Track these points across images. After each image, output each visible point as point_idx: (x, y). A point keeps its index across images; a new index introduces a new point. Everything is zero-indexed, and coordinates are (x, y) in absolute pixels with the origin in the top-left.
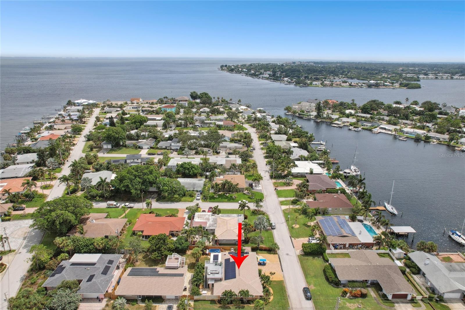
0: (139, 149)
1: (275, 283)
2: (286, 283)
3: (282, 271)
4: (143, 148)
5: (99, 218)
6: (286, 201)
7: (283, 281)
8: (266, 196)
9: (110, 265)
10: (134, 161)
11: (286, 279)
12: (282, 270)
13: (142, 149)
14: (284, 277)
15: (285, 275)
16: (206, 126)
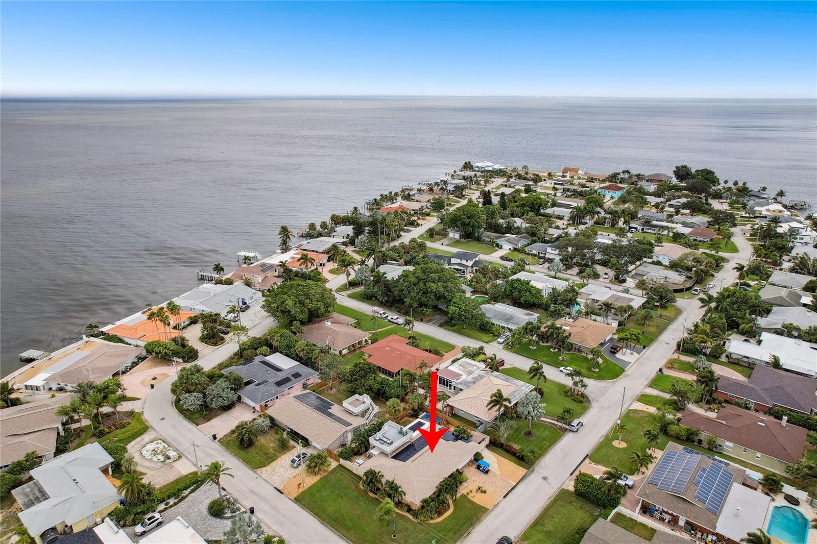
0: (497, 248)
1: (469, 505)
3: (504, 497)
4: (503, 247)
5: (342, 322)
6: (657, 397)
7: (486, 509)
8: (627, 376)
9: (292, 378)
10: (461, 262)
11: (496, 510)
12: (507, 494)
13: (501, 248)
14: (496, 505)
15: (502, 505)
16: (653, 232)
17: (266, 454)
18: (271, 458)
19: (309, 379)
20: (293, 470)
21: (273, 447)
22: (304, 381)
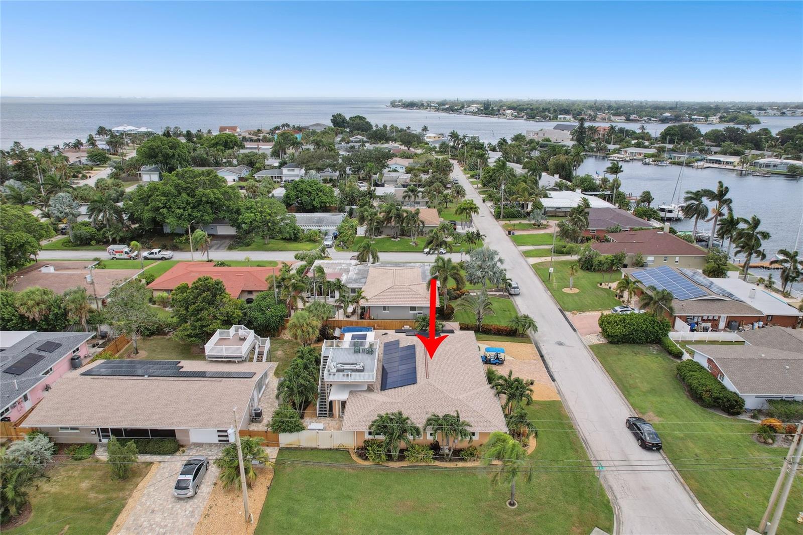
2: (569, 408)
3: (554, 380)
6: (537, 250)
7: (559, 402)
9: (43, 353)
11: (567, 397)
12: (551, 376)
14: (559, 392)
15: (563, 389)
17: (87, 508)
18: (106, 510)
19: (78, 349)
20: (189, 506)
21: (92, 488)
22: (69, 354)
